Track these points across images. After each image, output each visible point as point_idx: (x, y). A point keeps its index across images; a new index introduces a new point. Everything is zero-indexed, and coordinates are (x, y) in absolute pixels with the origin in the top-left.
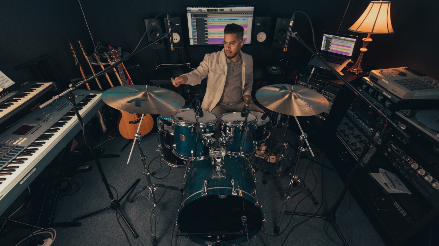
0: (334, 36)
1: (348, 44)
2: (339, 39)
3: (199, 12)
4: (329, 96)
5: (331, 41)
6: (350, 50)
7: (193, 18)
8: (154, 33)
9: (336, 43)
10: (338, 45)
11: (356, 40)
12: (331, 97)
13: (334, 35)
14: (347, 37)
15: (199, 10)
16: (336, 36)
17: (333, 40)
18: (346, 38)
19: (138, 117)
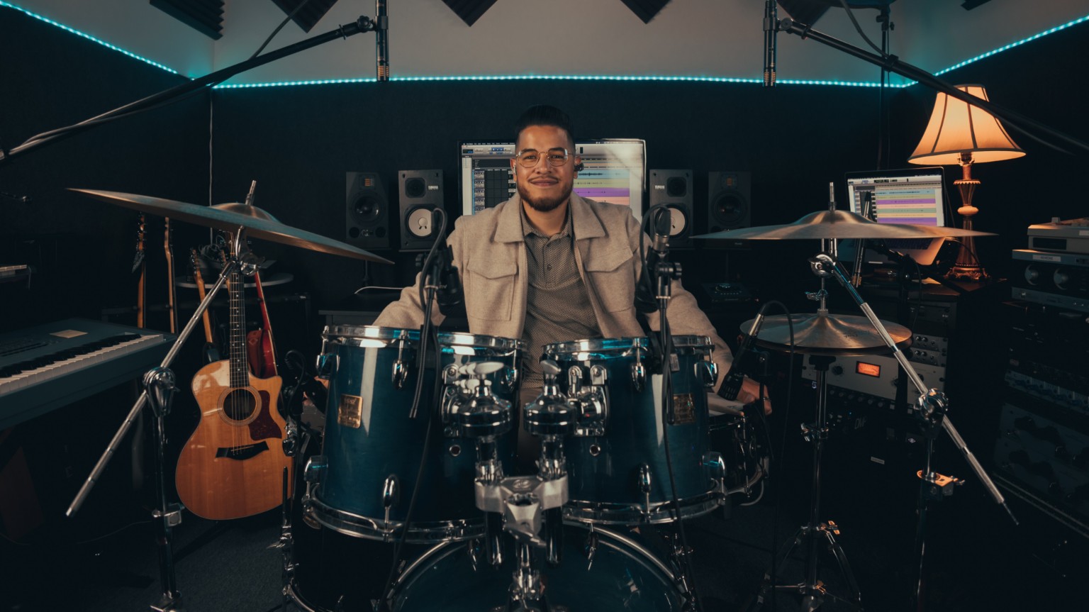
0: (878, 179)
1: (923, 193)
2: (895, 184)
3: (495, 156)
4: (926, 347)
5: (874, 194)
6: (934, 211)
7: (476, 170)
8: (366, 208)
9: (888, 197)
10: (896, 202)
11: (942, 178)
12: (933, 348)
13: (876, 177)
14: (913, 175)
15: (496, 150)
16: (884, 176)
17: (878, 190)
18: (911, 179)
19: (254, 436)
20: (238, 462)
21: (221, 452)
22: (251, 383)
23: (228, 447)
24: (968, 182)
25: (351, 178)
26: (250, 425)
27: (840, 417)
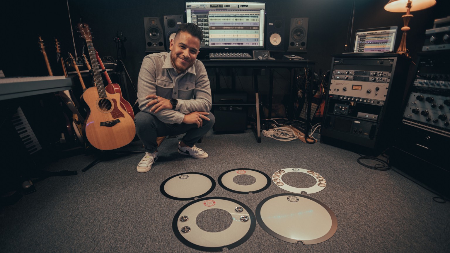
0: (369, 32)
2: (376, 34)
4: (382, 76)
7: (193, 15)
12: (385, 76)
14: (384, 30)
15: (202, 6)
16: (372, 31)
19: (113, 117)
20: (110, 128)
21: (102, 124)
22: (107, 95)
23: (105, 121)
24: (408, 16)
25: (146, 20)
26: (111, 113)
27: (343, 108)
